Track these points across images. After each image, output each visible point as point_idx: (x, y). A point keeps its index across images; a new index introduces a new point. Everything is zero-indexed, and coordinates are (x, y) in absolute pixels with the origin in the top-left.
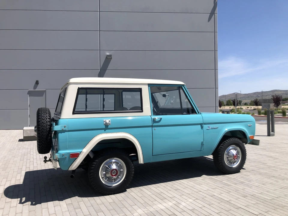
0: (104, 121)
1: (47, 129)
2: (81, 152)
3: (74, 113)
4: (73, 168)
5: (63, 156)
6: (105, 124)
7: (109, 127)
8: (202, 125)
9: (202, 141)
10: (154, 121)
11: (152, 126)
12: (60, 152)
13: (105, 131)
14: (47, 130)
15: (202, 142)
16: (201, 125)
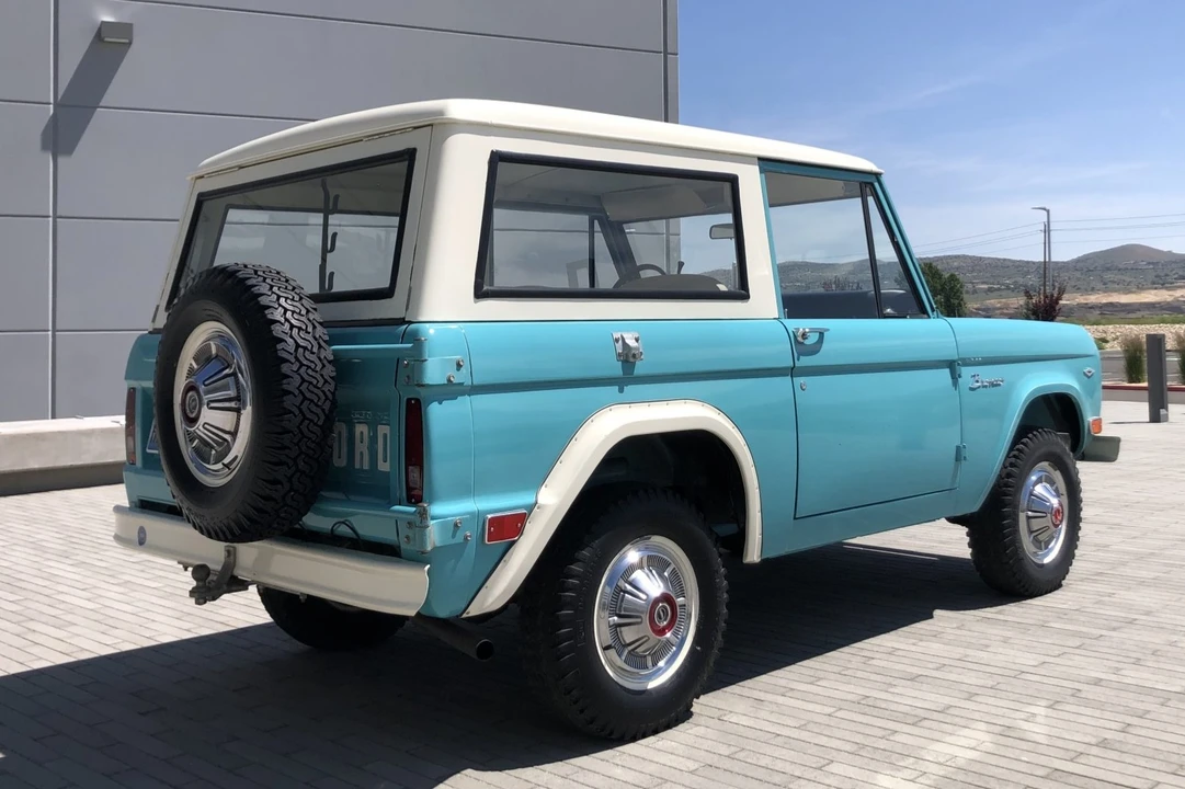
0: (617, 340)
1: (326, 381)
2: (531, 508)
3: (481, 293)
4: (490, 600)
5: (454, 536)
6: (619, 355)
7: (640, 368)
8: (958, 367)
9: (958, 443)
10: (799, 344)
11: (792, 372)
12: (437, 509)
13: (621, 391)
14: (326, 389)
15: (958, 448)
16: (952, 366)
